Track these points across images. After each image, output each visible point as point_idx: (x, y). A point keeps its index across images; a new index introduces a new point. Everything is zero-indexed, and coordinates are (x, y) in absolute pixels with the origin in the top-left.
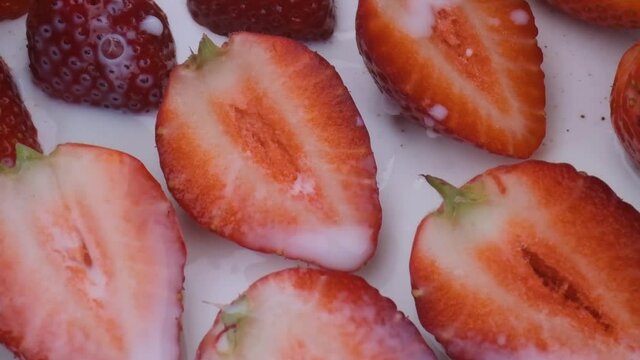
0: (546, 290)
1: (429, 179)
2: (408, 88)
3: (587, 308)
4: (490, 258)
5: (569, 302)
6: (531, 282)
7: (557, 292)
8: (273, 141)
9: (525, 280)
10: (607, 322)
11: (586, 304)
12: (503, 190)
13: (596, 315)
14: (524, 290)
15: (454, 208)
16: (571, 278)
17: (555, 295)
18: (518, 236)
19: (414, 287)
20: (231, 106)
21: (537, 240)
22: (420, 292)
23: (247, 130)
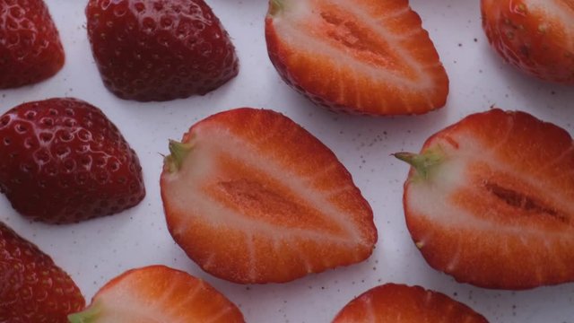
0: (511, 209)
1: (397, 156)
2: (342, 99)
3: (545, 210)
4: (464, 199)
5: (531, 211)
6: (499, 206)
7: (520, 206)
8: (262, 192)
9: (494, 206)
10: (562, 215)
11: (543, 208)
12: (457, 146)
13: (552, 212)
14: (496, 213)
15: (425, 172)
16: (527, 193)
17: (520, 210)
18: (479, 176)
19: (416, 240)
20: (219, 184)
21: (493, 174)
22: (421, 244)
23: (239, 194)
